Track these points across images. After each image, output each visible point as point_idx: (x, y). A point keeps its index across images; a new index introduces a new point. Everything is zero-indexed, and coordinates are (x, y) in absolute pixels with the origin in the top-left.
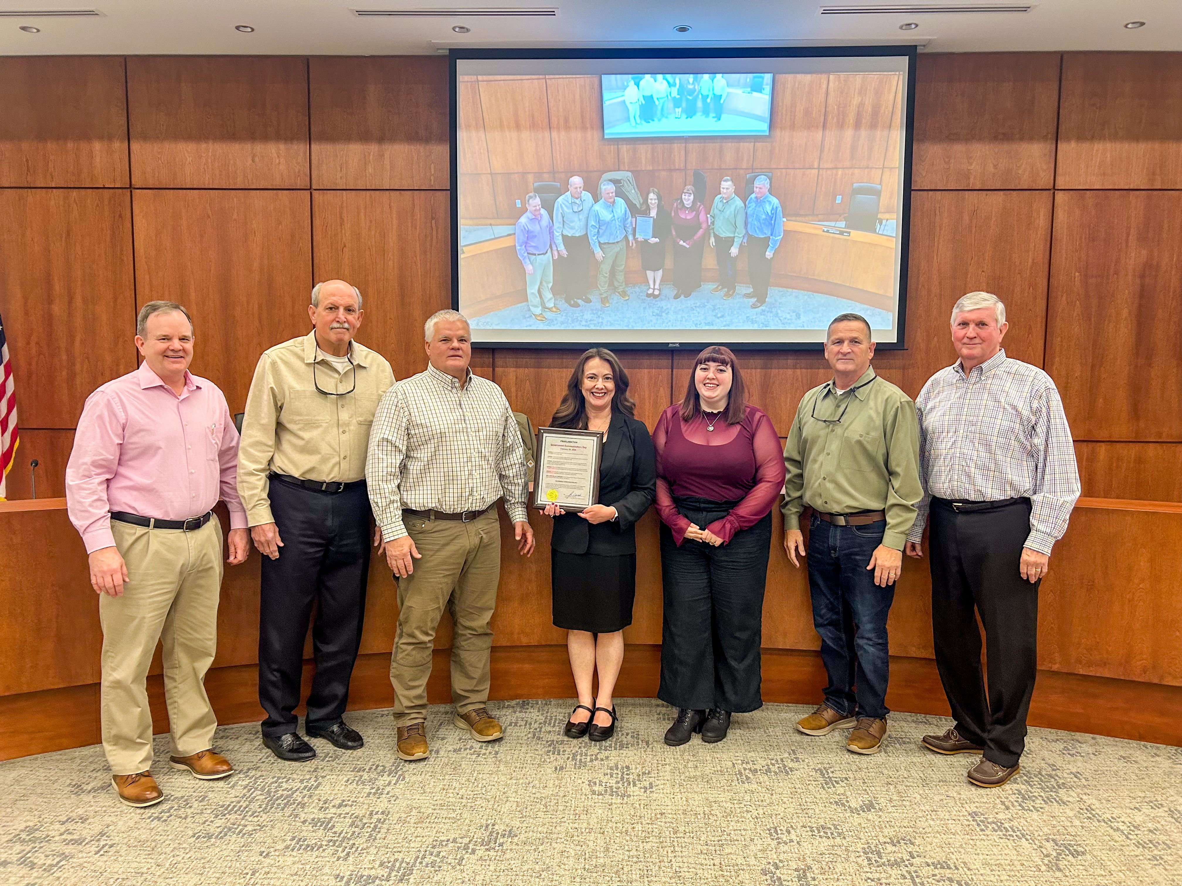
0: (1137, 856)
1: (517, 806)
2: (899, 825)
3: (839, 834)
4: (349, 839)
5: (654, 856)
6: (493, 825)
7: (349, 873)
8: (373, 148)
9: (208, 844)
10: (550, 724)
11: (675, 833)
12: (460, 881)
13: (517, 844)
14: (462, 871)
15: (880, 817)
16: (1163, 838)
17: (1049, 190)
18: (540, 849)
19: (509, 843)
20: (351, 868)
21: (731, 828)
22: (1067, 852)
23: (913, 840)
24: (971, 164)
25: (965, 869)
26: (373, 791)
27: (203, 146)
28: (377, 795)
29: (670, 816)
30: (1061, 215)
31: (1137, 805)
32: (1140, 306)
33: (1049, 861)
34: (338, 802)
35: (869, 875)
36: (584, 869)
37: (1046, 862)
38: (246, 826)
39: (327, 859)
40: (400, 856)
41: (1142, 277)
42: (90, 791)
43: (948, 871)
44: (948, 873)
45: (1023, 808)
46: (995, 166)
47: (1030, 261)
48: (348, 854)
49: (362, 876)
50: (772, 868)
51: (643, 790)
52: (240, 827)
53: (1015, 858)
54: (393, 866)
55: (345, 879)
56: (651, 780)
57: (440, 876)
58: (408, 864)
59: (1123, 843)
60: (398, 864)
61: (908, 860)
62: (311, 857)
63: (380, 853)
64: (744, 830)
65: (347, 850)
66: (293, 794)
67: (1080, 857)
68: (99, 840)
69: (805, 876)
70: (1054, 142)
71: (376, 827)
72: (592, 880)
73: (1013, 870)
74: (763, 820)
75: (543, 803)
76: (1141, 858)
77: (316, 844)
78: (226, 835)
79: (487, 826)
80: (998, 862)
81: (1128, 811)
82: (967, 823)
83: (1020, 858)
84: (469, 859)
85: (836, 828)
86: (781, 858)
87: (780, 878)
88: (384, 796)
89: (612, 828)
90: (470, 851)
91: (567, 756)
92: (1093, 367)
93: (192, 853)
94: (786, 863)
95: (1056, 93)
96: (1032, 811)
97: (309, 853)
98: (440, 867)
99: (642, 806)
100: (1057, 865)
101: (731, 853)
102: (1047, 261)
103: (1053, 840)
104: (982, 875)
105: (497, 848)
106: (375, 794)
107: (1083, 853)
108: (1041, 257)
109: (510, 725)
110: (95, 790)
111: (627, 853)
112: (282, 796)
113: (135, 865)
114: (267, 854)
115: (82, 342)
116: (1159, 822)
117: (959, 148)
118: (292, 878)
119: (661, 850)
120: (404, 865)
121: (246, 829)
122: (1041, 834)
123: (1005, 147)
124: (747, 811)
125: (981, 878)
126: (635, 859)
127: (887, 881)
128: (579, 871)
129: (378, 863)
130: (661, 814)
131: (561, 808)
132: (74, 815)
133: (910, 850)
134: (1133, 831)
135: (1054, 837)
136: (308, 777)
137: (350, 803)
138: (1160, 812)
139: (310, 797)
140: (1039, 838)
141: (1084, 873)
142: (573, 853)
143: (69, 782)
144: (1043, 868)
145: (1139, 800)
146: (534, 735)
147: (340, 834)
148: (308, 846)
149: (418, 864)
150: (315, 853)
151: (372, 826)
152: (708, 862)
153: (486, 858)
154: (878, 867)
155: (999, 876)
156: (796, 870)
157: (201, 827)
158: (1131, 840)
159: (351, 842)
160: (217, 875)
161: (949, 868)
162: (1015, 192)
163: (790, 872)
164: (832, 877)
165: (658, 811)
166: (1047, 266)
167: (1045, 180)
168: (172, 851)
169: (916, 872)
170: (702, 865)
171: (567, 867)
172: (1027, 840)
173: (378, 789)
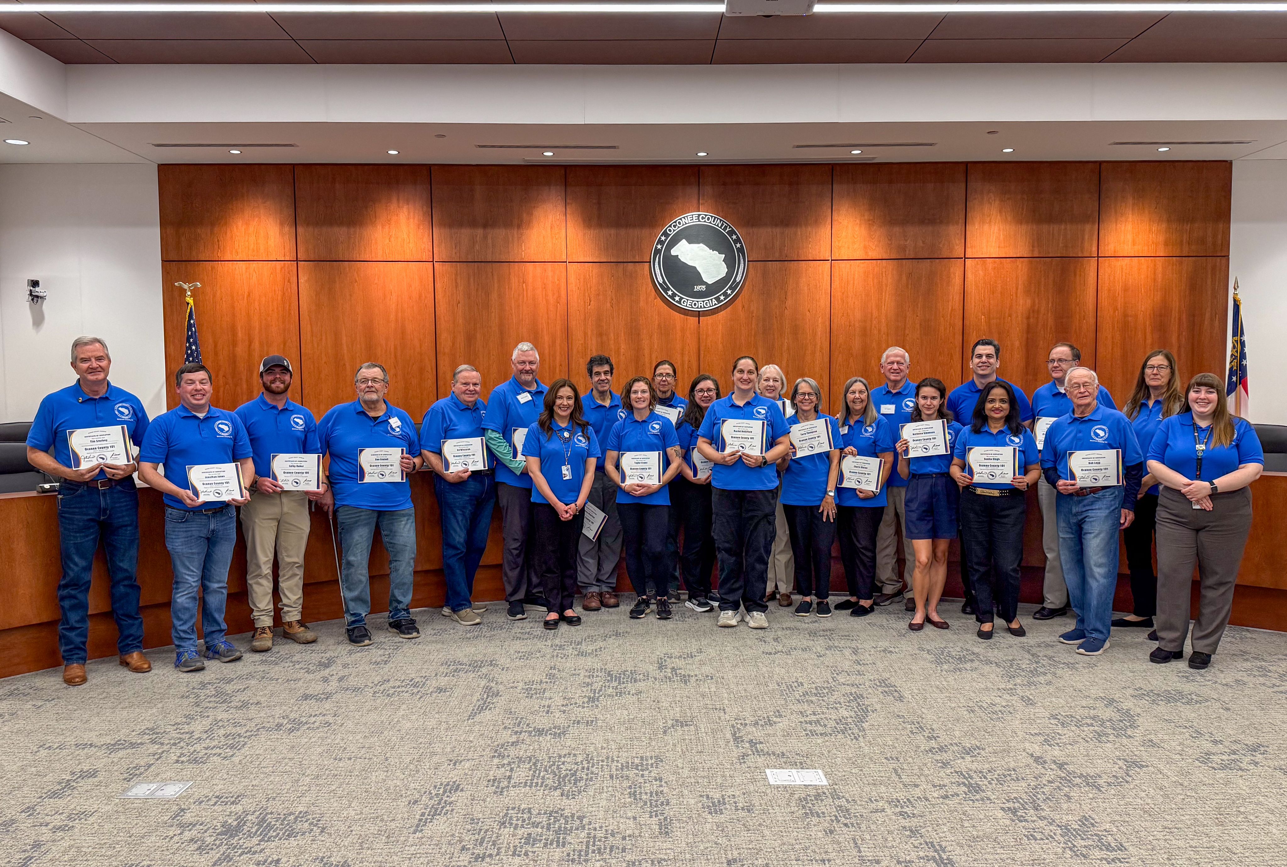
8: (480, 232)
30: (970, 276)
70: (964, 225)
108: (957, 305)
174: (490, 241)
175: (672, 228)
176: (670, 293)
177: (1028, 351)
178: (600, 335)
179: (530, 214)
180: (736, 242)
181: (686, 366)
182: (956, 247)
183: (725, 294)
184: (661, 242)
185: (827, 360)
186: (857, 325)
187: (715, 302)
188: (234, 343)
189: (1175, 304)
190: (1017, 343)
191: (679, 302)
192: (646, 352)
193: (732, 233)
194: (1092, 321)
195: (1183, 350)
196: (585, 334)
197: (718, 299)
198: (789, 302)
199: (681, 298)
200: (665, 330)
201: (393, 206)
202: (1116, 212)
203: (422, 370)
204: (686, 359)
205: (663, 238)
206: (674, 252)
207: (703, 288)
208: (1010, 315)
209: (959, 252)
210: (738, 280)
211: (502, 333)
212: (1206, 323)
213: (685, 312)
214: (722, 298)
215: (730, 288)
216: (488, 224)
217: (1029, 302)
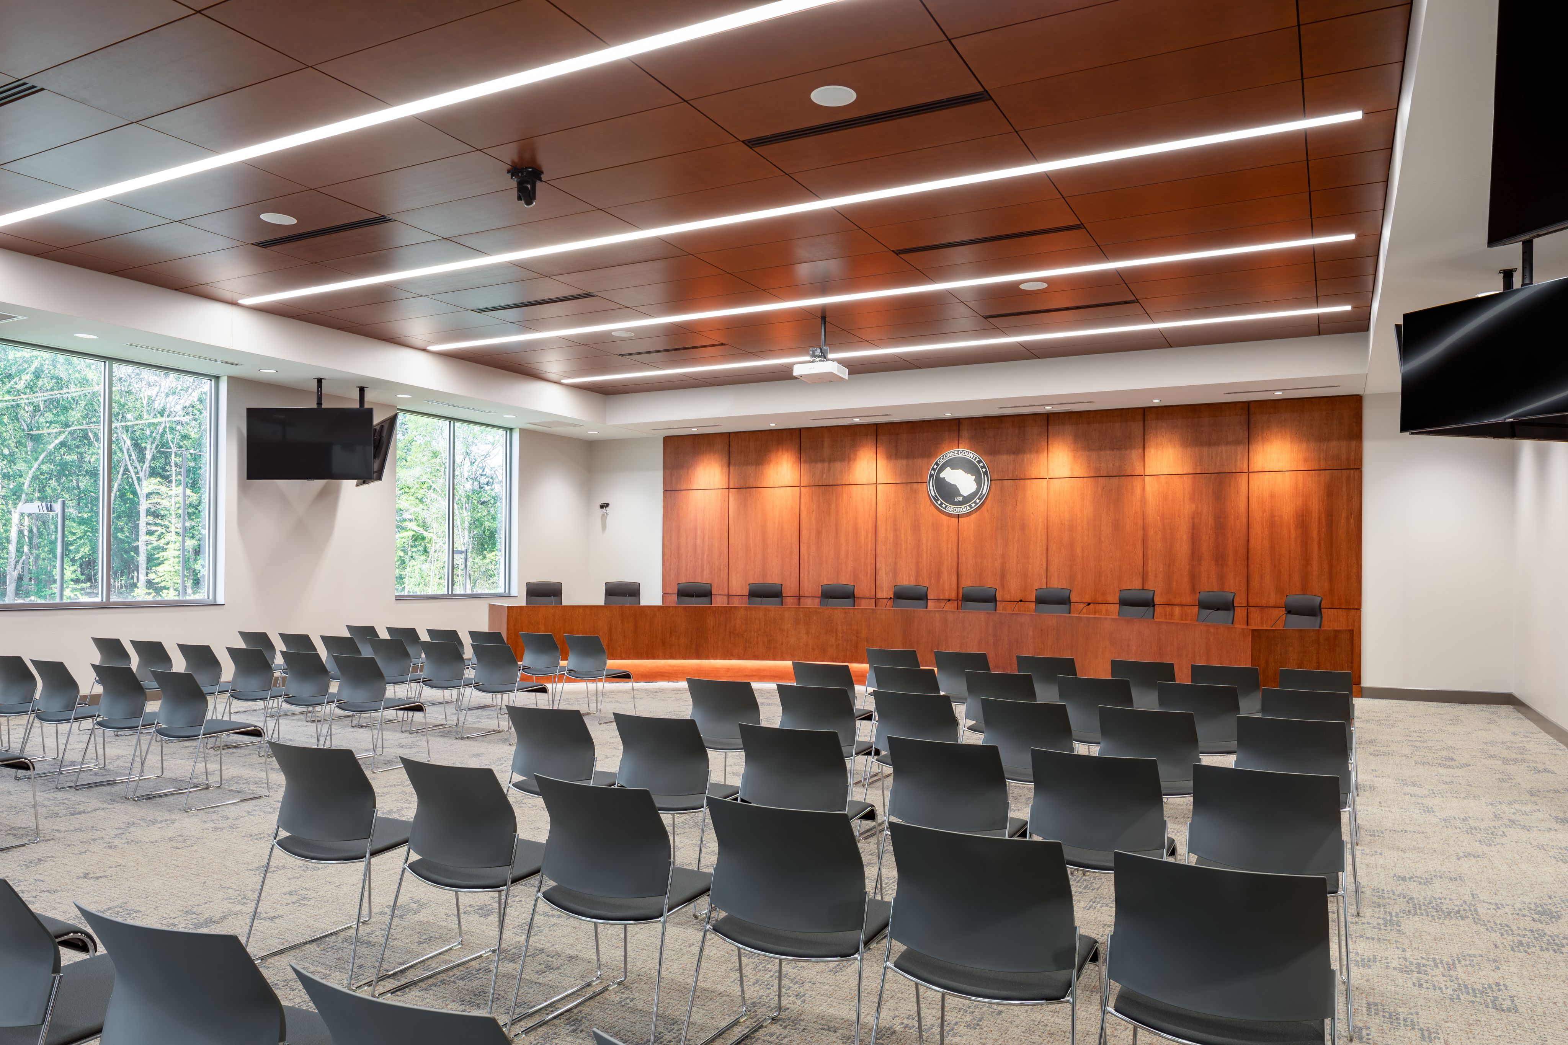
32: (1193, 534)
41: (1193, 518)
46: (1113, 465)
92: (1169, 566)
95: (1142, 429)
115: (708, 556)
174: (832, 472)
175: (941, 460)
176: (939, 502)
177: (1193, 543)
178: (895, 530)
179: (855, 455)
180: (982, 467)
181: (950, 551)
182: (1137, 468)
183: (975, 503)
184: (934, 469)
185: (1045, 548)
186: (1066, 523)
187: (968, 508)
188: (696, 538)
189: (1315, 505)
190: (1185, 537)
191: (945, 509)
192: (924, 542)
193: (980, 462)
194: (1245, 520)
195: (1322, 542)
196: (886, 530)
197: (970, 506)
198: (1019, 508)
199: (946, 506)
200: (936, 527)
201: (780, 453)
202: (1263, 438)
203: (791, 553)
204: (950, 546)
205: (935, 467)
206: (942, 475)
207: (961, 499)
208: (1179, 516)
209: (1138, 471)
210: (984, 493)
211: (837, 529)
212: (1343, 521)
213: (949, 515)
214: (973, 505)
215: (978, 498)
216: (832, 460)
217: (1194, 506)
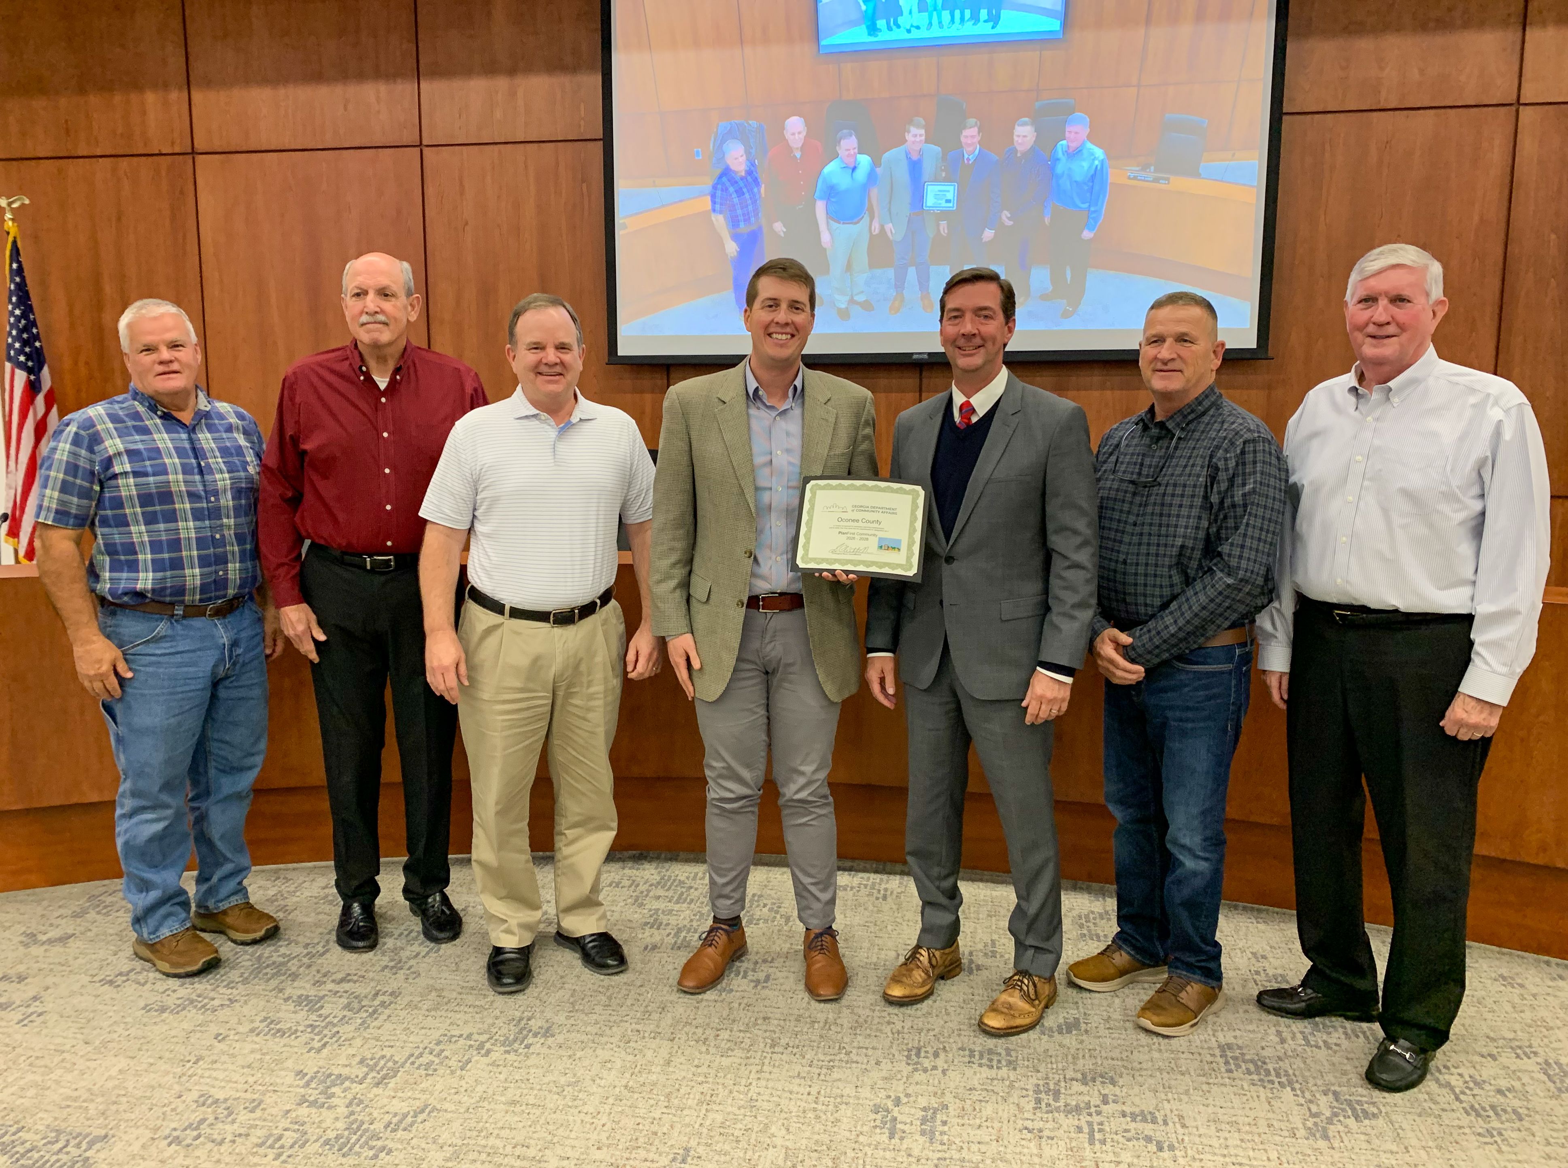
0: (1460, 1127)
1: (572, 996)
2: (1104, 1054)
3: (1009, 1063)
4: (335, 1025)
5: (729, 1076)
6: (529, 1019)
7: (316, 1069)
8: (502, 83)
9: (157, 1020)
10: (662, 887)
11: (773, 1046)
12: (453, 1091)
13: (550, 1047)
14: (462, 1078)
15: (1082, 1042)
16: (1516, 1103)
17: (1511, 105)
18: (578, 1056)
19: (539, 1045)
20: (321, 1063)
21: (855, 1044)
22: (1350, 1113)
23: (1117, 1078)
24: (1381, 69)
25: (1178, 1126)
26: (392, 964)
27: (282, 91)
28: (394, 970)
29: (776, 1022)
30: (1528, 146)
31: (1495, 1051)
33: (1316, 1124)
34: (339, 976)
35: (1029, 1124)
36: (626, 1087)
37: (1309, 1124)
38: (213, 999)
39: (296, 1050)
40: (388, 1052)
42: (44, 943)
43: (1151, 1126)
44: (1148, 1129)
45: (1308, 1043)
46: (1422, 71)
47: (1476, 218)
48: (325, 1045)
49: (330, 1075)
50: (890, 1104)
51: (753, 984)
52: (206, 1001)
53: (1262, 1114)
54: (376, 1065)
55: (307, 1078)
56: (771, 970)
57: (429, 1082)
58: (396, 1062)
59: (1446, 1106)
60: (382, 1062)
61: (1098, 1106)
62: (276, 1044)
63: (366, 1047)
64: (873, 1048)
65: (326, 1040)
66: (289, 961)
67: (1367, 1122)
68: (28, 1006)
69: (933, 1118)
70: (1521, 28)
71: (375, 1012)
72: (629, 1103)
73: (1251, 1133)
74: (906, 1036)
75: (608, 994)
76: (1467, 1130)
77: (290, 1028)
78: (184, 1009)
79: (521, 1019)
80: (1234, 1119)
81: (1477, 1058)
82: (1209, 1058)
83: (1270, 1115)
84: (477, 1062)
85: (1008, 1054)
86: (910, 1091)
87: (895, 1119)
88: (402, 972)
89: (687, 1034)
90: (483, 1052)
91: (668, 931)
93: (133, 1029)
94: (912, 1099)
96: (1320, 1048)
97: (277, 1040)
98: (435, 1070)
99: (742, 1006)
100: (1325, 1130)
101: (840, 1080)
102: (1503, 220)
103: (1335, 1093)
104: (1200, 1136)
105: (520, 1051)
106: (392, 967)
107: (1374, 1116)
108: (1495, 212)
109: (610, 885)
110: (50, 941)
111: (694, 1069)
112: (274, 963)
113: (59, 1040)
114: (224, 1038)
116: (1519, 1079)
117: (1365, 45)
118: (242, 1071)
119: (743, 1068)
120: (390, 1064)
121: (212, 1003)
122: (1319, 1082)
123: (1439, 40)
124: (889, 1023)
125: (1197, 1140)
126: (701, 1079)
127: (1052, 1134)
128: (617, 1089)
129: (358, 1059)
130: (765, 1019)
131: (629, 1002)
132: (11, 972)
133: (1106, 1092)
134: (1471, 1089)
135: (1338, 1089)
136: (316, 941)
137: (355, 978)
138: (1529, 1064)
139: (309, 966)
140: (1314, 1088)
141: (1364, 1145)
142: (619, 1063)
143: (24, 929)
144: (1301, 1133)
145: (1501, 1043)
146: (636, 901)
147: (326, 1018)
148: (279, 1031)
149: (408, 1065)
150: (284, 1041)
151: (370, 1010)
152: (801, 1090)
153: (501, 1063)
154: (1047, 1112)
155: (1226, 1139)
156: (924, 1109)
157: (159, 998)
158: (1461, 1102)
159: (336, 1029)
160: (151, 1061)
161: (1154, 1121)
162: (1454, 111)
163: (913, 1111)
164: (971, 1122)
165: (761, 1015)
166: (1503, 225)
167: (1504, 90)
168: (111, 1025)
169: (1101, 1124)
170: (791, 1093)
171: (603, 1083)
172: (1293, 1089)
173: (400, 961)
